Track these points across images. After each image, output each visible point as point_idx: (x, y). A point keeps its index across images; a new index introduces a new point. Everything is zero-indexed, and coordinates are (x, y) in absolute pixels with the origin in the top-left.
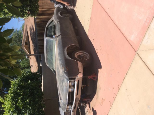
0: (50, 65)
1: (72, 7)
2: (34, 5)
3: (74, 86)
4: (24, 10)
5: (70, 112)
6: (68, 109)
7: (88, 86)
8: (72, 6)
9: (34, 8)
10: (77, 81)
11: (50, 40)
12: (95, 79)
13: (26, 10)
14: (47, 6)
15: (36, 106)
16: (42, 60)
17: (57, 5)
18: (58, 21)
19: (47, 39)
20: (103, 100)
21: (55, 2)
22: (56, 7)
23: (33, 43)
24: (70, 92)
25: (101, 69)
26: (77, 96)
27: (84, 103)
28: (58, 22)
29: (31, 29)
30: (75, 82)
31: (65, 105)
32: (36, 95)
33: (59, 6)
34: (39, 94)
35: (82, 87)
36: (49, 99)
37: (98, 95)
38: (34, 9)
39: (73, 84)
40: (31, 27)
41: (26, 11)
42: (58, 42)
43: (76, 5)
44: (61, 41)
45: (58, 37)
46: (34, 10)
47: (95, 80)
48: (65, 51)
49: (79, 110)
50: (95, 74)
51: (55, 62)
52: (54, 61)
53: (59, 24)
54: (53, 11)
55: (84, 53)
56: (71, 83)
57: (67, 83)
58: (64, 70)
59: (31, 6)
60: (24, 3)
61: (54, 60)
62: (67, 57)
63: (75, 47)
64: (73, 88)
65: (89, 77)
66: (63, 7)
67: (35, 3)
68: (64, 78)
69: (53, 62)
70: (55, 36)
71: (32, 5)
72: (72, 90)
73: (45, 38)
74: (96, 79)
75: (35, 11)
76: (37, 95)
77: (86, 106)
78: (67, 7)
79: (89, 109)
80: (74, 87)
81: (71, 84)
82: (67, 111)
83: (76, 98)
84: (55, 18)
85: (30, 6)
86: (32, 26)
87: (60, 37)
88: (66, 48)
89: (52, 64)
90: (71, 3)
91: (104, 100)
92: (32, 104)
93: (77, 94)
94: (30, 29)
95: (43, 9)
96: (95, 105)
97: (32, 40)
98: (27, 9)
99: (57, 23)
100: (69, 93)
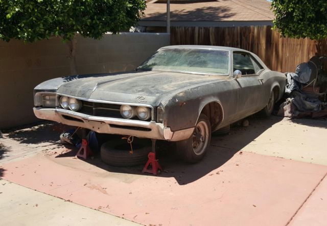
0: (164, 58)
1: (287, 113)
2: (303, 28)
3: (136, 118)
4: (294, 4)
5: (56, 105)
6: (64, 100)
7: (131, 152)
8: (290, 115)
9: (296, 26)
10: (149, 127)
11: (228, 62)
12: (148, 168)
13: (294, 8)
14: (288, 55)
15: (71, 19)
16: (158, 34)
17: (292, 78)
18: (264, 82)
19: (229, 55)
20: (104, 190)
21: (298, 74)
22: (286, 75)
23: (191, 13)
24: (121, 108)
25: (177, 184)
26: (109, 126)
27: (71, 140)
28: (261, 80)
29: (225, 10)
30: (149, 120)
31: (83, 95)
32: (98, 20)
33: (290, 83)
34: (100, 27)
35: (127, 136)
36: (71, 51)
37: (106, 176)
38: (294, 27)
39: (142, 115)
40: (230, 12)
41: (291, 7)
42: (228, 80)
43: (296, 124)
44: (231, 88)
45: (236, 80)
46: (291, 26)
47: (145, 170)
48: (212, 97)
49: (36, 127)
50: (158, 169)
51: (174, 71)
52: (178, 69)
53: (259, 84)
54: (276, 70)
55: (204, 142)
56: (143, 112)
57: (146, 102)
58: (179, 97)
59: (301, 20)
60: (309, 5)
61: (178, 67)
62: (203, 102)
63: (217, 120)
64: (132, 116)
65: (152, 155)
66: (287, 93)
67: (308, 30)
68: (158, 95)
69: (174, 65)
70: (239, 73)
71: (304, 24)
72: (126, 114)
73: (231, 50)
74: (148, 171)
75: (288, 28)
76: (98, 22)
77: (60, 144)
78: (287, 102)
79: (57, 155)
80: (133, 119)
81: (141, 110)
82: (60, 97)
83: (102, 122)
84: (267, 74)
85: (301, 17)
86: (233, 15)
87: (237, 87)
88: (218, 101)
89: (167, 63)
90: (298, 113)
91: (105, 193)
92: (78, 8)
93: (112, 125)
94: (225, 8)
95: (283, 44)
96: (75, 168)
97: (199, 10)
98: (296, 11)
99: (260, 78)
100: (119, 106)
